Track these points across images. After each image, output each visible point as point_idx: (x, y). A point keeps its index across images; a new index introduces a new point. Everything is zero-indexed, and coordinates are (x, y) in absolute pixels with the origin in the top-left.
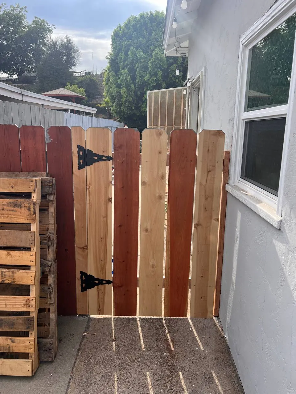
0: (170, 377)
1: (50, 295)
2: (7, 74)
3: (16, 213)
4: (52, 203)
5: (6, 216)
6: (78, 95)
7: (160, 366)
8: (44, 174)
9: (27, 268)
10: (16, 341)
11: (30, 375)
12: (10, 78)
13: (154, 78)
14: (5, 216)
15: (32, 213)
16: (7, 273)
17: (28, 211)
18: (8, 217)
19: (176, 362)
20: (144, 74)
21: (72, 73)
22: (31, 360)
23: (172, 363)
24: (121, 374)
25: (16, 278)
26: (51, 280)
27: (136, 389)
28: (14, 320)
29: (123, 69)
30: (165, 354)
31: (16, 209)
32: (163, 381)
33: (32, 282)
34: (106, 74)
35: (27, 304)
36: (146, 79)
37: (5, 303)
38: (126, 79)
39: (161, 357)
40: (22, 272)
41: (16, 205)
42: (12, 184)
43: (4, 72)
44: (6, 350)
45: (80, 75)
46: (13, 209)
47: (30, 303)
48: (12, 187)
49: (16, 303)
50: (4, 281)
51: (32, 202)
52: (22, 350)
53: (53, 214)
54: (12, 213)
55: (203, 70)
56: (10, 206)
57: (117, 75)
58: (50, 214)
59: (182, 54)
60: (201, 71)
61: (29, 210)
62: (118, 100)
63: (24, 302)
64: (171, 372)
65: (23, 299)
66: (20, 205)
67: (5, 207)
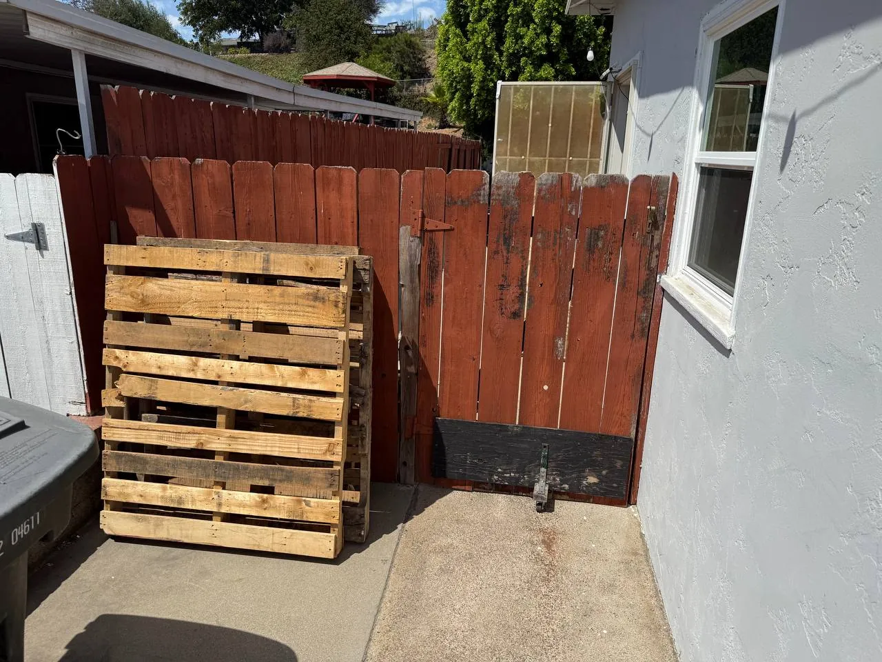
0: (546, 580)
1: (362, 442)
2: (240, 32)
3: (316, 310)
4: (367, 296)
5: (302, 314)
6: (380, 76)
7: (531, 564)
8: (356, 250)
9: (332, 394)
10: (312, 504)
11: (332, 557)
12: (244, 40)
13: (544, 39)
14: (299, 313)
15: (341, 312)
16: (301, 402)
17: (334, 308)
18: (304, 316)
19: (557, 561)
20: (522, 30)
21: (371, 27)
22: (334, 535)
23: (550, 562)
24: (469, 568)
25: (315, 409)
26: (366, 417)
27: (492, 590)
28: (310, 472)
29: (478, 20)
30: (539, 548)
31: (317, 304)
32: (534, 583)
33: (338, 417)
34: (440, 31)
35: (330, 450)
36: (526, 41)
37: (297, 447)
38: (483, 42)
39: (533, 552)
40: (324, 400)
41: (316, 298)
42: (311, 265)
43: (235, 28)
44: (296, 517)
45: (384, 32)
46: (312, 303)
47: (335, 450)
48: (311, 269)
49: (314, 448)
50: (297, 412)
51: (341, 294)
52: (321, 519)
53: (368, 315)
54: (310, 309)
55: (638, 57)
56: (308, 299)
57: (465, 33)
58: (365, 315)
59: (602, 9)
60: (635, 58)
61: (336, 306)
62: (464, 86)
63: (325, 447)
64: (548, 573)
65: (323, 442)
66: (323, 299)
67: (300, 301)
